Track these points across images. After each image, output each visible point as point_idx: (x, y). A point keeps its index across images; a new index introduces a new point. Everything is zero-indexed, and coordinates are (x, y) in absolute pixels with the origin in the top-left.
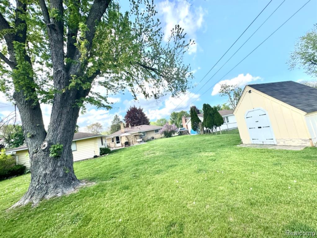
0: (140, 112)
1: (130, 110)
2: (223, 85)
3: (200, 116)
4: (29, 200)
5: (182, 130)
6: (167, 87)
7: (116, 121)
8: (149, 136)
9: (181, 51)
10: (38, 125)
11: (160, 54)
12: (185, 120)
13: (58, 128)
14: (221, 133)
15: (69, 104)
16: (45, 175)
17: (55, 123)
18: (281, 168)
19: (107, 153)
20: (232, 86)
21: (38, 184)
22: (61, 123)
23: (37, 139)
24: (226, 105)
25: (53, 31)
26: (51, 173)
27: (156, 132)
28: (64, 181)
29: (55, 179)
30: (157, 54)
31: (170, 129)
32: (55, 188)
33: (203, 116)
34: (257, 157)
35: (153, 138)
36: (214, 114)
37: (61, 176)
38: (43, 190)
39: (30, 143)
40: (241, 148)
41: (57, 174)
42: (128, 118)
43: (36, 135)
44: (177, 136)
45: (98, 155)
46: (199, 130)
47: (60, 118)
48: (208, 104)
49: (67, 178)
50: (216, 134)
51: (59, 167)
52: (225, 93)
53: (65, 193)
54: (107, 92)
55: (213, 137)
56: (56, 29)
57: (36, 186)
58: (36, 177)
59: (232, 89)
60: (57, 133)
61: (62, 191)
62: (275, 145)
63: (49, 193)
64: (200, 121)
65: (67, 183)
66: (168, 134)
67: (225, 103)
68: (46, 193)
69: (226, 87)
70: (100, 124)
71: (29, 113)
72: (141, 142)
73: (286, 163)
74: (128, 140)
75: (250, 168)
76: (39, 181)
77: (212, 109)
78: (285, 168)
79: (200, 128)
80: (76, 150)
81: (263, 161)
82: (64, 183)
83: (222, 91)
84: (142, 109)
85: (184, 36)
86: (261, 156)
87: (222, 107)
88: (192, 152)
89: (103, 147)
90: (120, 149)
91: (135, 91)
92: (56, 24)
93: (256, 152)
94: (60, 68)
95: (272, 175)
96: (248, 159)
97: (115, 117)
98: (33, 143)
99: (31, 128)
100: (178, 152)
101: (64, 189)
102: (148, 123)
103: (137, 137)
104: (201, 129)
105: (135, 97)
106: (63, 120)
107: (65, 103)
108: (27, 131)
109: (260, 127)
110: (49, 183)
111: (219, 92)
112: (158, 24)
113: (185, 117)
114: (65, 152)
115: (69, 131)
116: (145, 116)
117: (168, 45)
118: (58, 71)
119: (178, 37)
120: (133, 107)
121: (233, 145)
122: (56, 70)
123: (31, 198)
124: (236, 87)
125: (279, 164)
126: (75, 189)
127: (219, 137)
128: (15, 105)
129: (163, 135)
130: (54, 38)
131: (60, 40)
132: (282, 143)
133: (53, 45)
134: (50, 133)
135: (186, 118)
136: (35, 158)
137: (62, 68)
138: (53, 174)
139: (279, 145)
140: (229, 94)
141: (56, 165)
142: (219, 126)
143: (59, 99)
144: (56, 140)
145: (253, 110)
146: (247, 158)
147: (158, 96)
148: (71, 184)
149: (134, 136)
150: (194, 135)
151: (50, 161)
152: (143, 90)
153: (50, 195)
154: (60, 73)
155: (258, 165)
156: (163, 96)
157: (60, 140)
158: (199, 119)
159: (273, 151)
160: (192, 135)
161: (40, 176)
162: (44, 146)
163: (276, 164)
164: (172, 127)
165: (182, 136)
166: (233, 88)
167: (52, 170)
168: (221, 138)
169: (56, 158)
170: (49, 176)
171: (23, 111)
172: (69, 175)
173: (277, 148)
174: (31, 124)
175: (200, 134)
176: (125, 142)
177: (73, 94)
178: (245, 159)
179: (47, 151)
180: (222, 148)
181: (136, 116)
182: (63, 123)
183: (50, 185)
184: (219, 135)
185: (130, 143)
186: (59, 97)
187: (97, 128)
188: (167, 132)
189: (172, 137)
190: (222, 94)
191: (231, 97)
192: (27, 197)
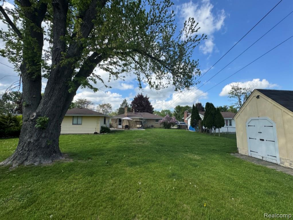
0: (146, 100)
1: (137, 97)
2: (234, 87)
3: (200, 114)
4: (11, 162)
5: (182, 124)
6: (171, 80)
7: (124, 104)
8: (150, 124)
9: (191, 45)
10: (34, 96)
11: (170, 47)
12: (186, 115)
13: (48, 102)
14: (219, 136)
15: (63, 82)
16: (30, 142)
17: (47, 96)
18: (276, 201)
19: (107, 132)
20: (244, 89)
21: (22, 150)
22: (52, 97)
23: (31, 109)
24: (234, 107)
25: (57, 9)
26: (34, 142)
27: (156, 122)
28: (44, 152)
29: (37, 148)
30: (166, 46)
31: (170, 121)
32: (35, 157)
33: (204, 115)
34: (248, 176)
35: (152, 126)
36: (215, 115)
37: (43, 146)
38: (24, 156)
39: (25, 111)
40: (233, 158)
41: (40, 145)
42: (134, 104)
43: (30, 105)
44: (176, 129)
45: (98, 132)
46: (198, 127)
47: (52, 93)
48: (211, 103)
49: (48, 150)
50: (214, 135)
51: (43, 138)
52: (235, 95)
53: (42, 164)
54: (110, 77)
55: (209, 137)
56: (59, 8)
57: (20, 151)
58: (22, 143)
59: (243, 92)
60: (46, 107)
61: (40, 161)
62: (277, 164)
63: (29, 160)
64: (200, 119)
65: (48, 154)
66: (167, 126)
67: (233, 105)
68: (26, 160)
69: (237, 90)
70: (110, 105)
71: (29, 84)
72: (140, 127)
73: (285, 195)
74: (129, 124)
75: (233, 188)
76: (23, 147)
77: (215, 108)
78: (281, 202)
79: (199, 126)
80: (81, 124)
81: (254, 183)
82: (44, 154)
83: (231, 93)
84: (148, 98)
85: (197, 30)
86: (254, 175)
87: (229, 108)
88: (178, 150)
89: (105, 126)
90: (120, 131)
91: (141, 80)
92: (60, 3)
93: (250, 168)
94: (59, 46)
95: (258, 209)
96: (236, 176)
97: (124, 101)
98: (27, 112)
99: (28, 98)
100: (165, 146)
101: (42, 160)
102: (151, 112)
103: (137, 122)
104: (200, 128)
105: (140, 86)
106: (54, 96)
107: (59, 80)
108: (24, 100)
109: (263, 140)
110: (31, 150)
111: (229, 93)
112: (172, 16)
113: (187, 112)
114: (51, 126)
115: (59, 107)
116: (151, 105)
117: (179, 38)
118: (56, 49)
119: (191, 30)
120: (140, 95)
121: (227, 152)
122: (55, 48)
123: (13, 161)
124: (248, 90)
125: (274, 193)
126: (52, 161)
127: (216, 140)
128: (21, 76)
129: (162, 126)
130: (57, 17)
131: (62, 18)
132: (287, 165)
133: (56, 24)
134: (41, 106)
135: (188, 114)
136: (25, 126)
137: (61, 47)
138: (36, 144)
139: (283, 166)
140: (239, 96)
141: (40, 136)
142: (219, 128)
143: (53, 75)
144: (45, 113)
145: (258, 118)
146: (235, 174)
147: (159, 87)
148: (51, 155)
149: (135, 121)
150: (192, 131)
151: (35, 131)
152: (148, 80)
153: (28, 162)
154: (58, 50)
155: (244, 187)
156: (164, 88)
157: (48, 113)
158: (199, 116)
159: (272, 172)
160: (191, 131)
161: (25, 143)
162: (33, 116)
163: (270, 194)
164: (173, 119)
165: (180, 130)
166: (245, 91)
167: (36, 139)
168: (216, 141)
169: (41, 130)
170: (32, 145)
171: (25, 82)
172: (51, 147)
173: (279, 170)
174: (29, 94)
175: (197, 132)
176: (126, 125)
177: (68, 72)
178: (232, 175)
179: (34, 121)
180: (212, 153)
181: (142, 103)
182: (54, 98)
183: (31, 153)
184: (216, 137)
185: (130, 126)
186: (54, 73)
187: (107, 108)
188: (167, 123)
189: (171, 128)
190: (231, 95)
191: (241, 100)
192: (11, 159)
